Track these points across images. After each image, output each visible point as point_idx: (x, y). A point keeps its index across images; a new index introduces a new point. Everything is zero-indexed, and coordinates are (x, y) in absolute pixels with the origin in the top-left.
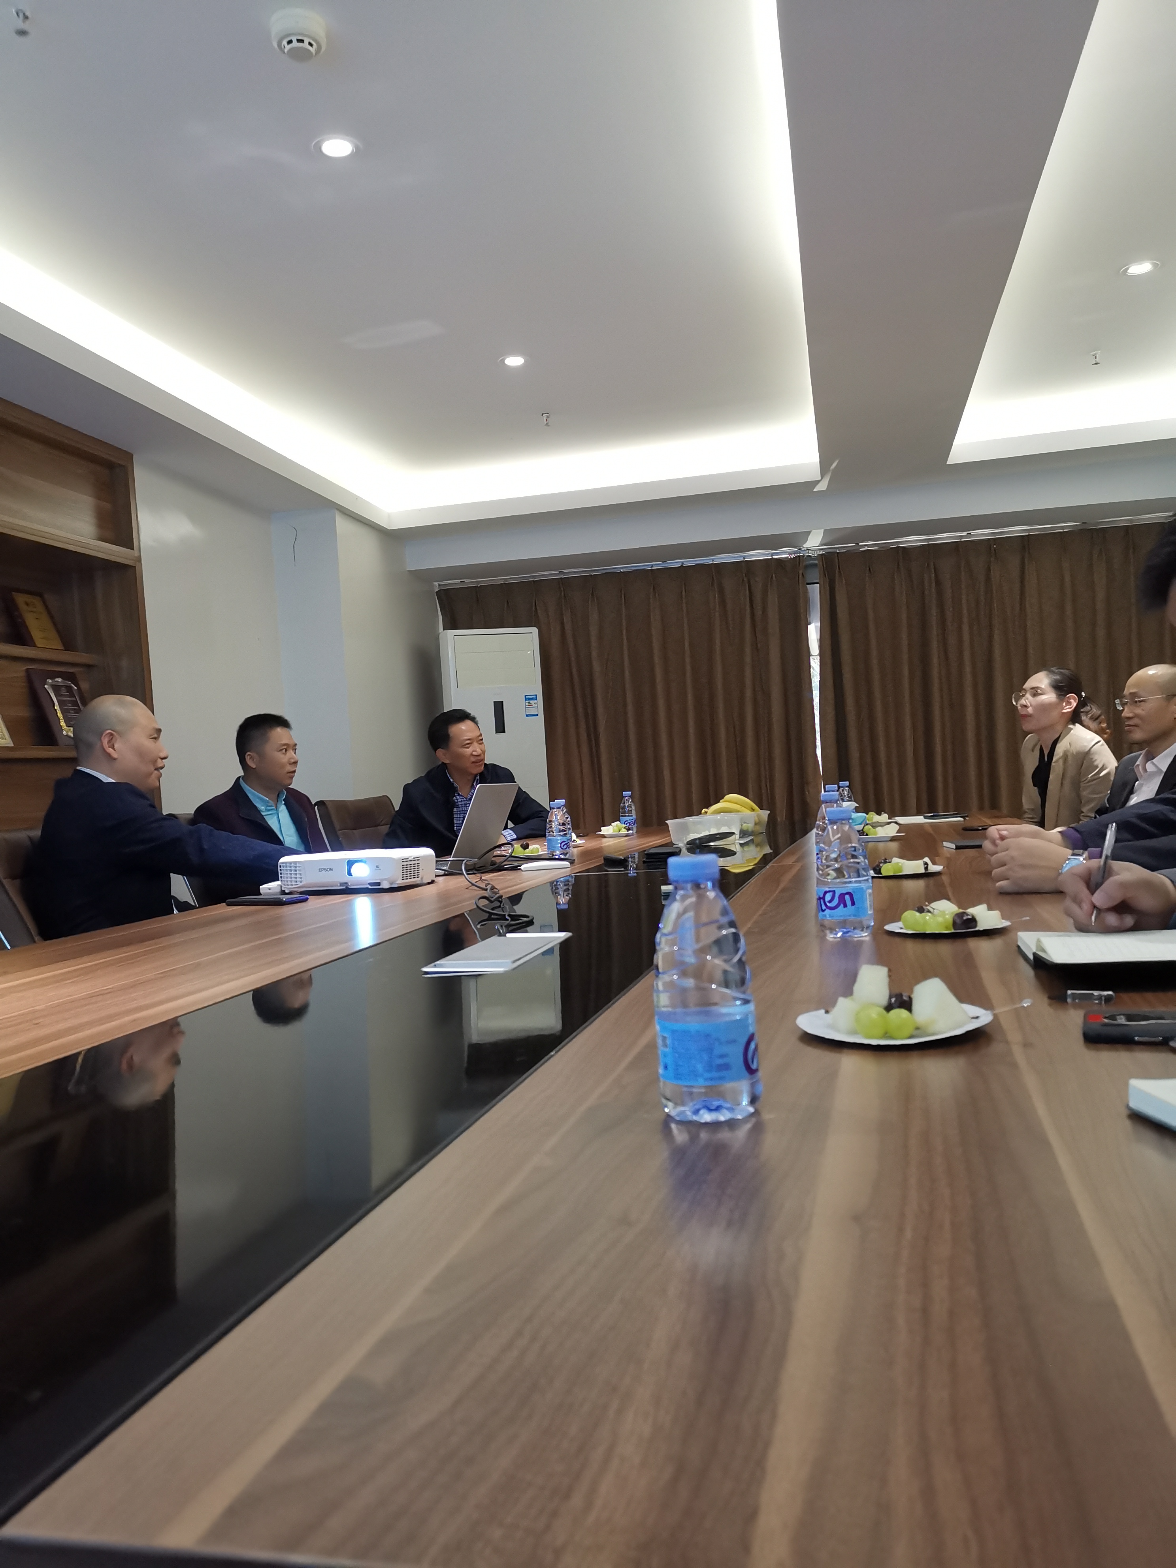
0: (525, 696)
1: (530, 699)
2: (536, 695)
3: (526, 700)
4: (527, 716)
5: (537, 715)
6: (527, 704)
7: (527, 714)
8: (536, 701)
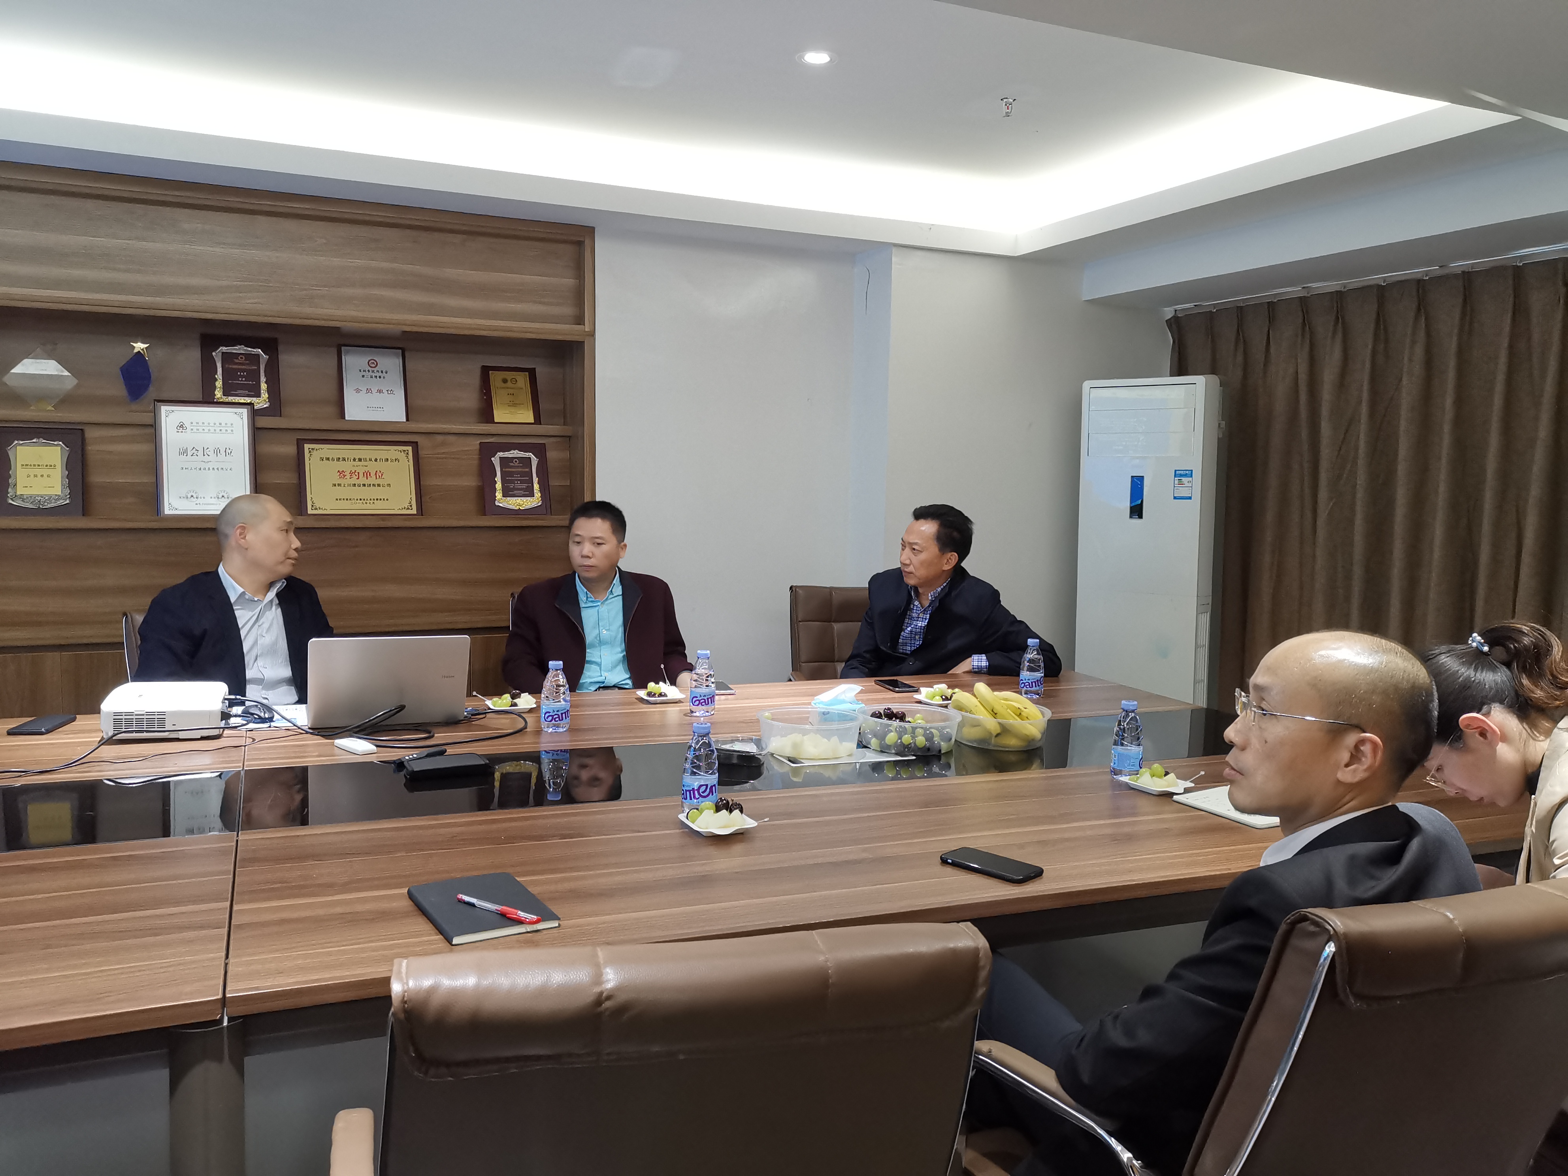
0: (1176, 471)
1: (1181, 475)
2: (1192, 470)
3: (1175, 476)
4: (1175, 498)
5: (1190, 498)
6: (1176, 482)
7: (1175, 496)
8: (1190, 479)
